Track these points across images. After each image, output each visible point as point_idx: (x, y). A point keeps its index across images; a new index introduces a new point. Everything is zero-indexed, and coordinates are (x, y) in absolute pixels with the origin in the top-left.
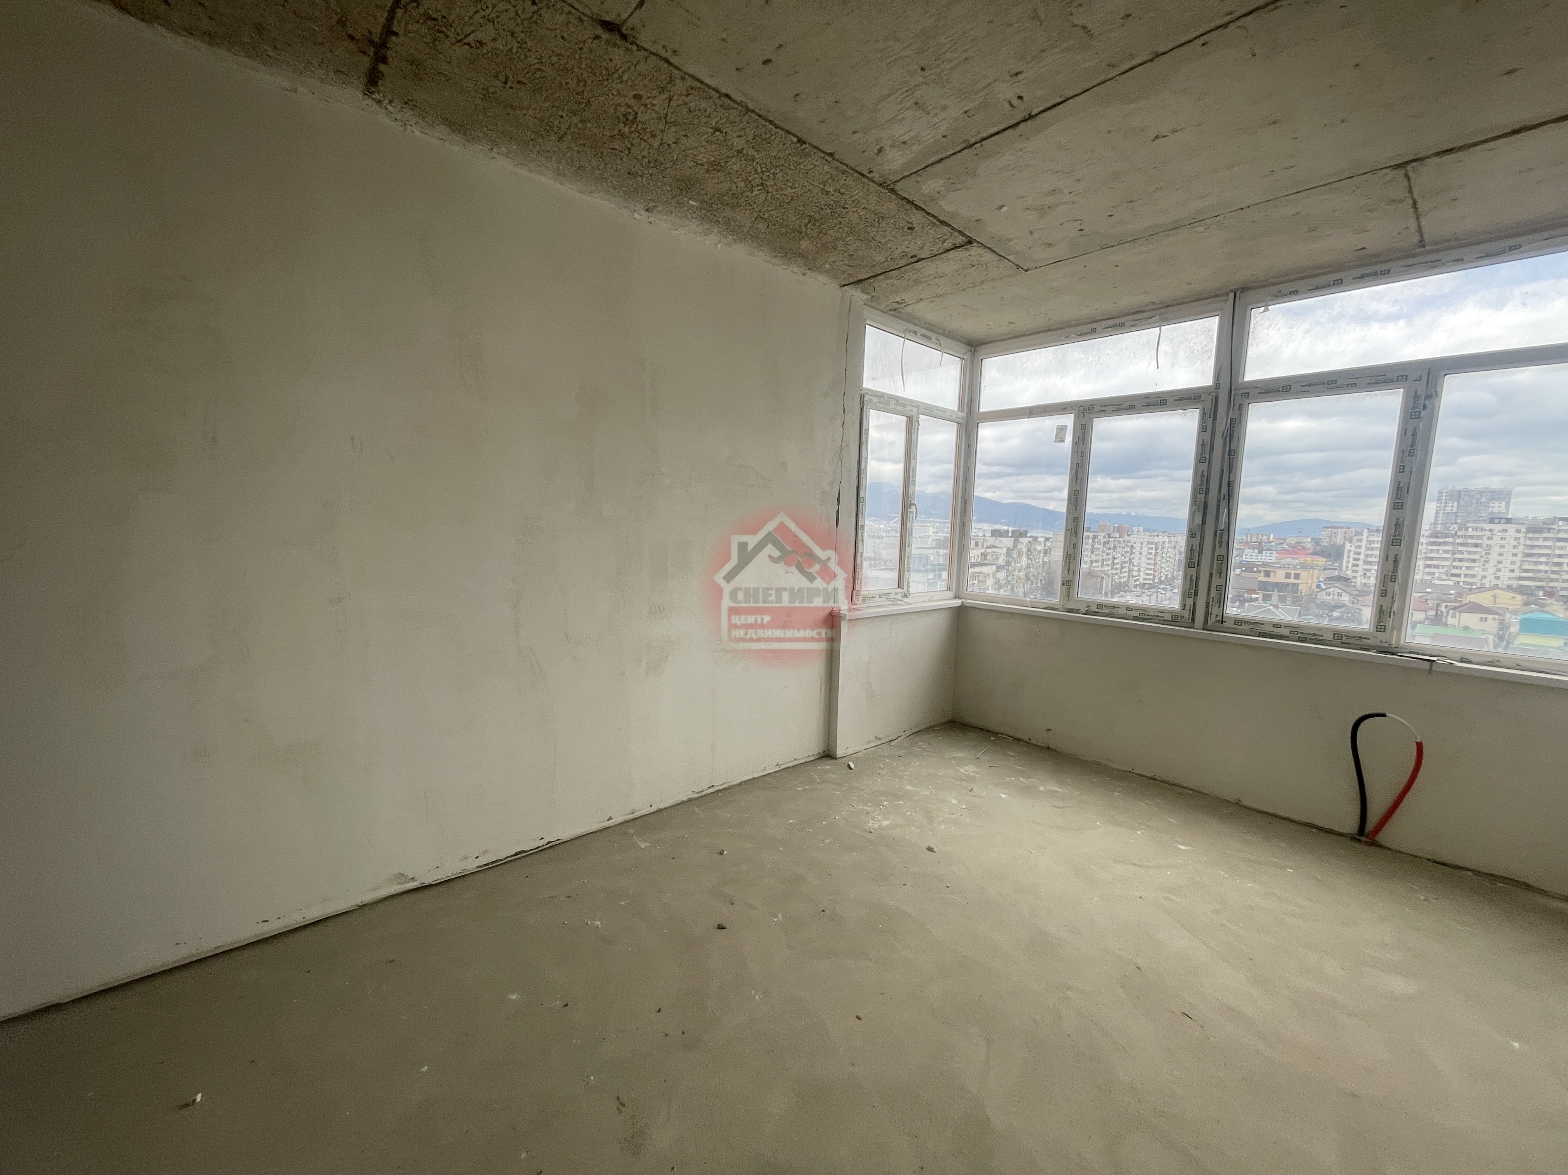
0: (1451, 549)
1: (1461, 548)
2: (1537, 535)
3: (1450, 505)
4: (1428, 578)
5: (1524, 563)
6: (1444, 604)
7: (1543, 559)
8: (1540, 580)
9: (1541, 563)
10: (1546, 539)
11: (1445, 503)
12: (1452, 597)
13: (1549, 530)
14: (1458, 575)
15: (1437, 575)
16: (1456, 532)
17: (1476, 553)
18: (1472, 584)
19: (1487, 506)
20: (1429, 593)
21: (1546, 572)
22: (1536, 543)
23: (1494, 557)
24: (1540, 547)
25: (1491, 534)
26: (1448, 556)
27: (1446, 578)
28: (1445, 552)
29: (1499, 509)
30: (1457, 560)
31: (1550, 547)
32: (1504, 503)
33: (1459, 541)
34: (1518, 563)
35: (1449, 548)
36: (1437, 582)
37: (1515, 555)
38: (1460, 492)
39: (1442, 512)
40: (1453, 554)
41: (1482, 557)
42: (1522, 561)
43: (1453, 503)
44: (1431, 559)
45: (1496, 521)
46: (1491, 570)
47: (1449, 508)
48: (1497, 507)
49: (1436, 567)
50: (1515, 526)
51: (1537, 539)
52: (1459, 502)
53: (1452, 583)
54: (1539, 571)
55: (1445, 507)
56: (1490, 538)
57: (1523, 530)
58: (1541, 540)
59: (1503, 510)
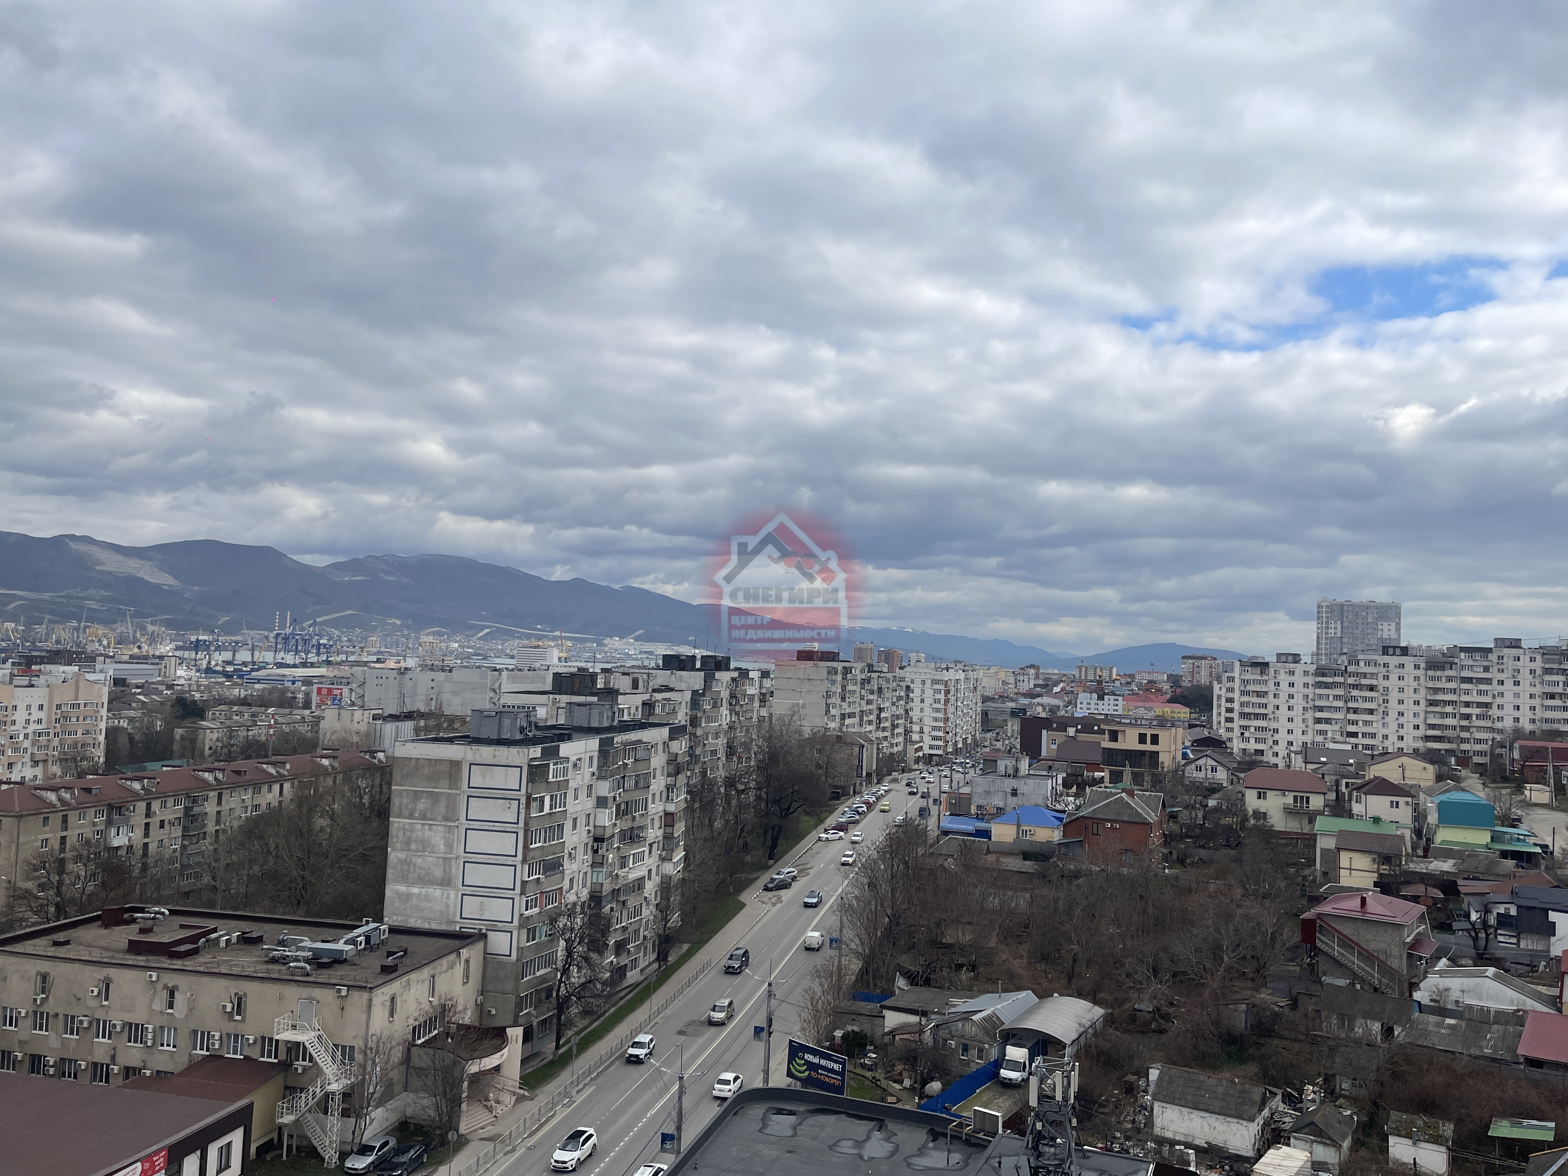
0: (1342, 693)
1: (1355, 693)
2: (1439, 673)
3: (1333, 626)
4: (1320, 739)
5: (1428, 715)
6: (1344, 781)
7: (1449, 709)
8: (1450, 741)
9: (1447, 715)
10: (1449, 679)
11: (1327, 622)
12: (1352, 769)
13: (1452, 665)
14: (1354, 735)
15: (1330, 734)
16: (1346, 667)
17: (1372, 699)
18: (1372, 748)
19: (1375, 629)
20: (1324, 763)
21: (1454, 728)
22: (1438, 685)
23: (1394, 707)
24: (1443, 690)
25: (1387, 671)
26: (1340, 704)
27: (1342, 739)
28: (1336, 697)
29: (1389, 633)
30: (1352, 711)
31: (1454, 691)
32: (1393, 625)
33: (1351, 681)
34: (1422, 715)
35: (1340, 692)
36: (1332, 746)
37: (1416, 703)
38: (1342, 606)
39: (1324, 636)
40: (1346, 701)
41: (1380, 705)
42: (1426, 712)
43: (1336, 623)
44: (1321, 709)
45: (1391, 651)
46: (1393, 726)
47: (1332, 631)
48: (1386, 631)
49: (1328, 721)
50: (1412, 659)
51: (1439, 679)
52: (1342, 623)
53: (1349, 747)
54: (1447, 727)
55: (1327, 628)
56: (1386, 678)
57: (1423, 665)
58: (1444, 679)
59: (1393, 635)
